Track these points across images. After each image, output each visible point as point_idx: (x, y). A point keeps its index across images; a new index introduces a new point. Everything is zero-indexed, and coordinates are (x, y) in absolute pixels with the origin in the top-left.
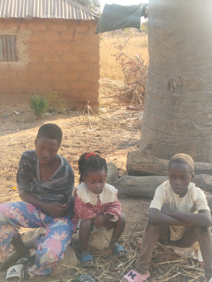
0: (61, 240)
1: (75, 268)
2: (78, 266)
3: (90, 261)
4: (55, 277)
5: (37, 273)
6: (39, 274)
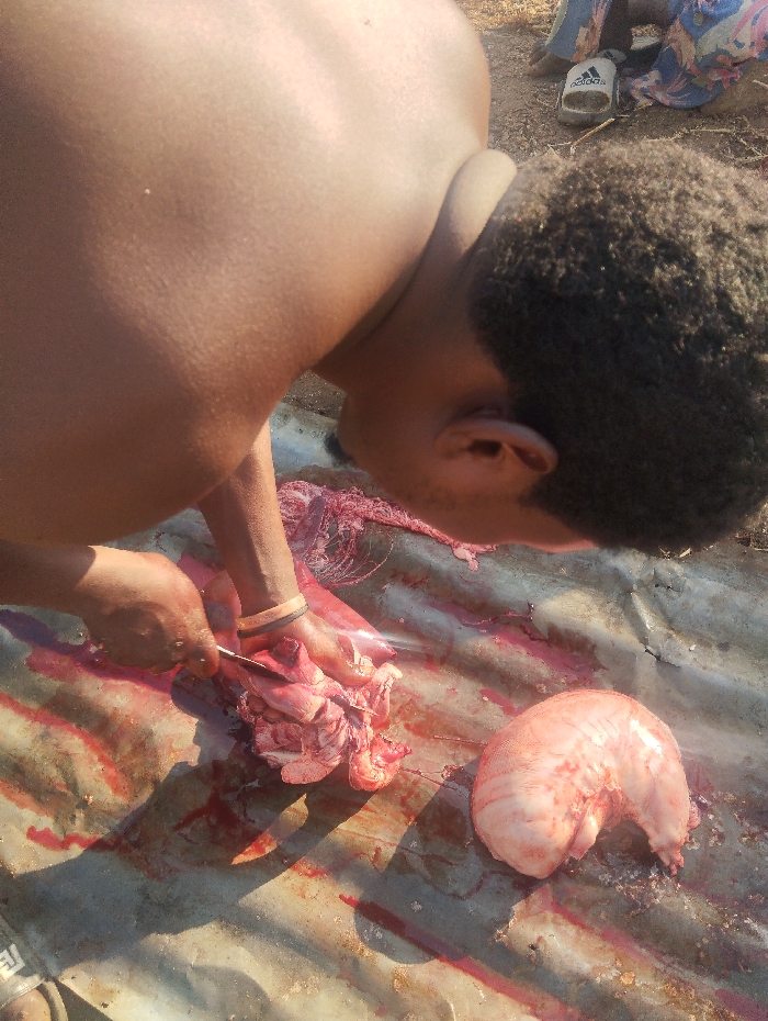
4: (721, 117)
5: (660, 97)
6: (667, 103)
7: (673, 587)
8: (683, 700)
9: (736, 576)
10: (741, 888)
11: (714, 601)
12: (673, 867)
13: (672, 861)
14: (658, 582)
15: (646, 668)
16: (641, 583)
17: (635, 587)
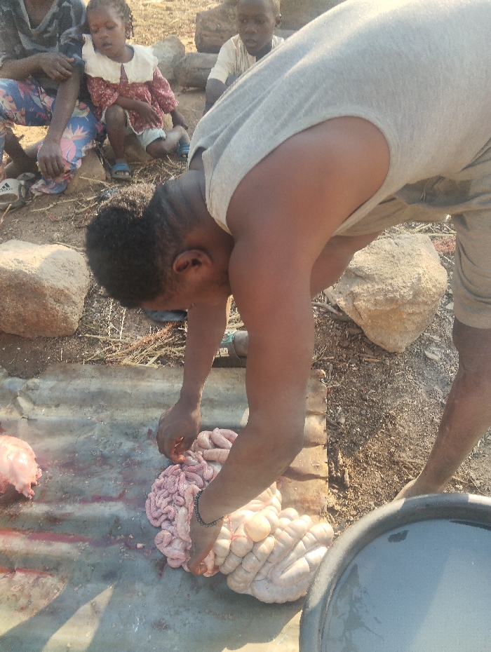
0: (75, 139)
1: (102, 182)
2: (107, 180)
3: (124, 172)
4: (71, 194)
5: (44, 190)
6: (48, 192)
7: (36, 388)
8: (40, 433)
9: (61, 377)
10: (59, 494)
11: (51, 389)
12: (30, 496)
13: (29, 494)
14: (28, 388)
15: (23, 424)
16: (21, 391)
17: (19, 394)
